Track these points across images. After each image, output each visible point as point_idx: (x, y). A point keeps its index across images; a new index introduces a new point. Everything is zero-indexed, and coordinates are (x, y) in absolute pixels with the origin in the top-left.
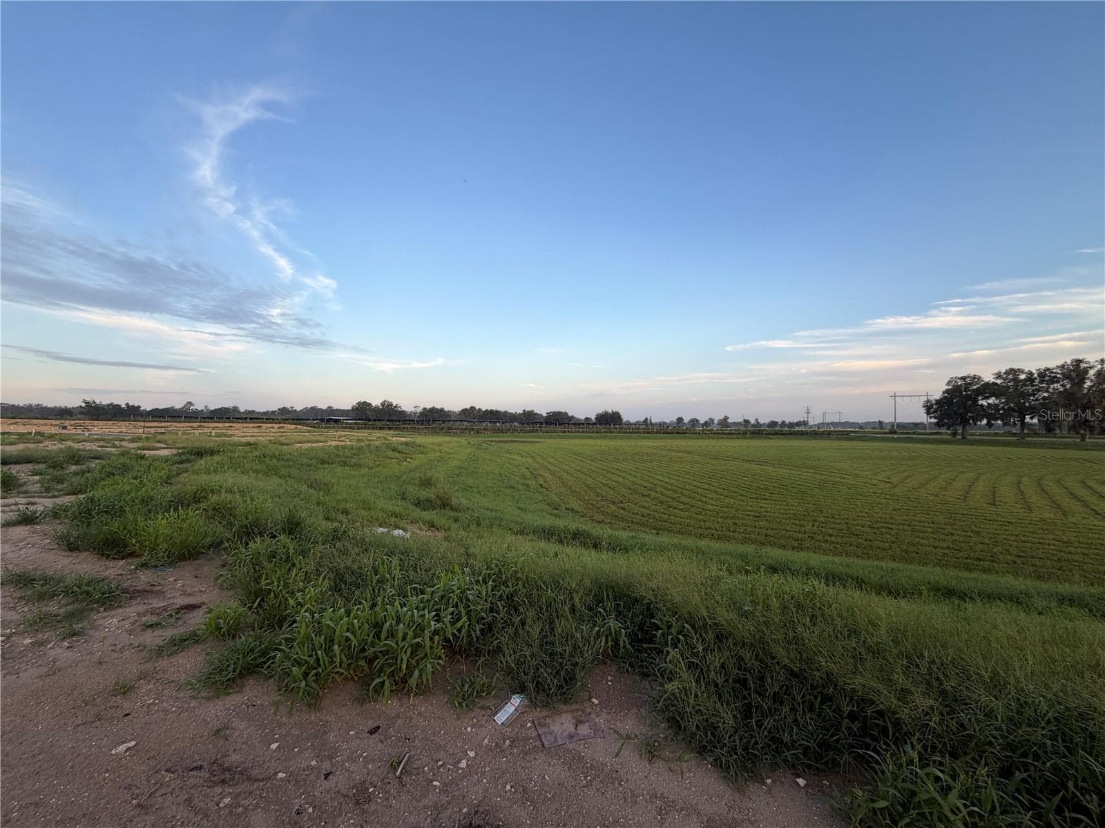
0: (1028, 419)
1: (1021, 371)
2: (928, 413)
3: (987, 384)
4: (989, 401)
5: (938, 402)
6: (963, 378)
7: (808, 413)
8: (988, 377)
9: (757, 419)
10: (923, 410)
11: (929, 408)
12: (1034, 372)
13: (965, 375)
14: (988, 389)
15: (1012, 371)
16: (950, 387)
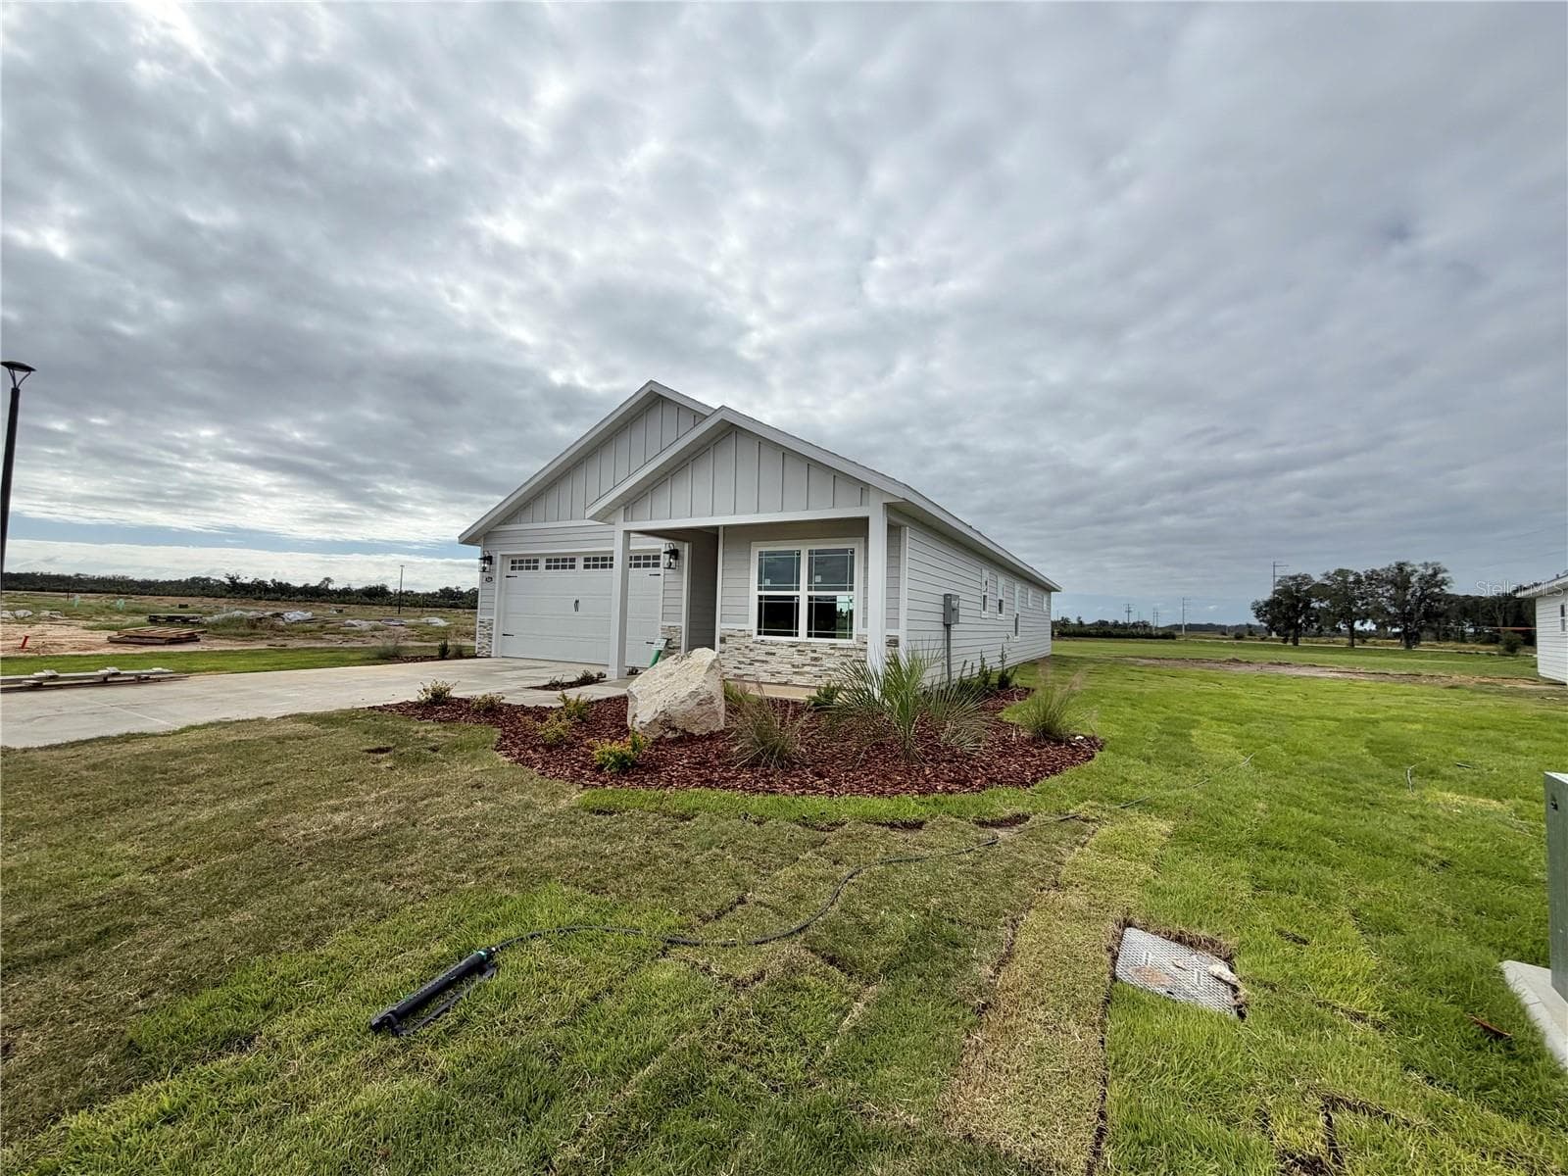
0: (1357, 625)
1: (1348, 572)
2: (1258, 616)
3: (1317, 584)
4: (1322, 605)
5: (1267, 604)
6: (1294, 578)
7: (1129, 612)
8: (1317, 578)
9: (1079, 618)
10: (1253, 614)
11: (1259, 612)
12: (1362, 574)
13: (1295, 573)
14: (1321, 591)
15: (1340, 572)
16: (1280, 587)
